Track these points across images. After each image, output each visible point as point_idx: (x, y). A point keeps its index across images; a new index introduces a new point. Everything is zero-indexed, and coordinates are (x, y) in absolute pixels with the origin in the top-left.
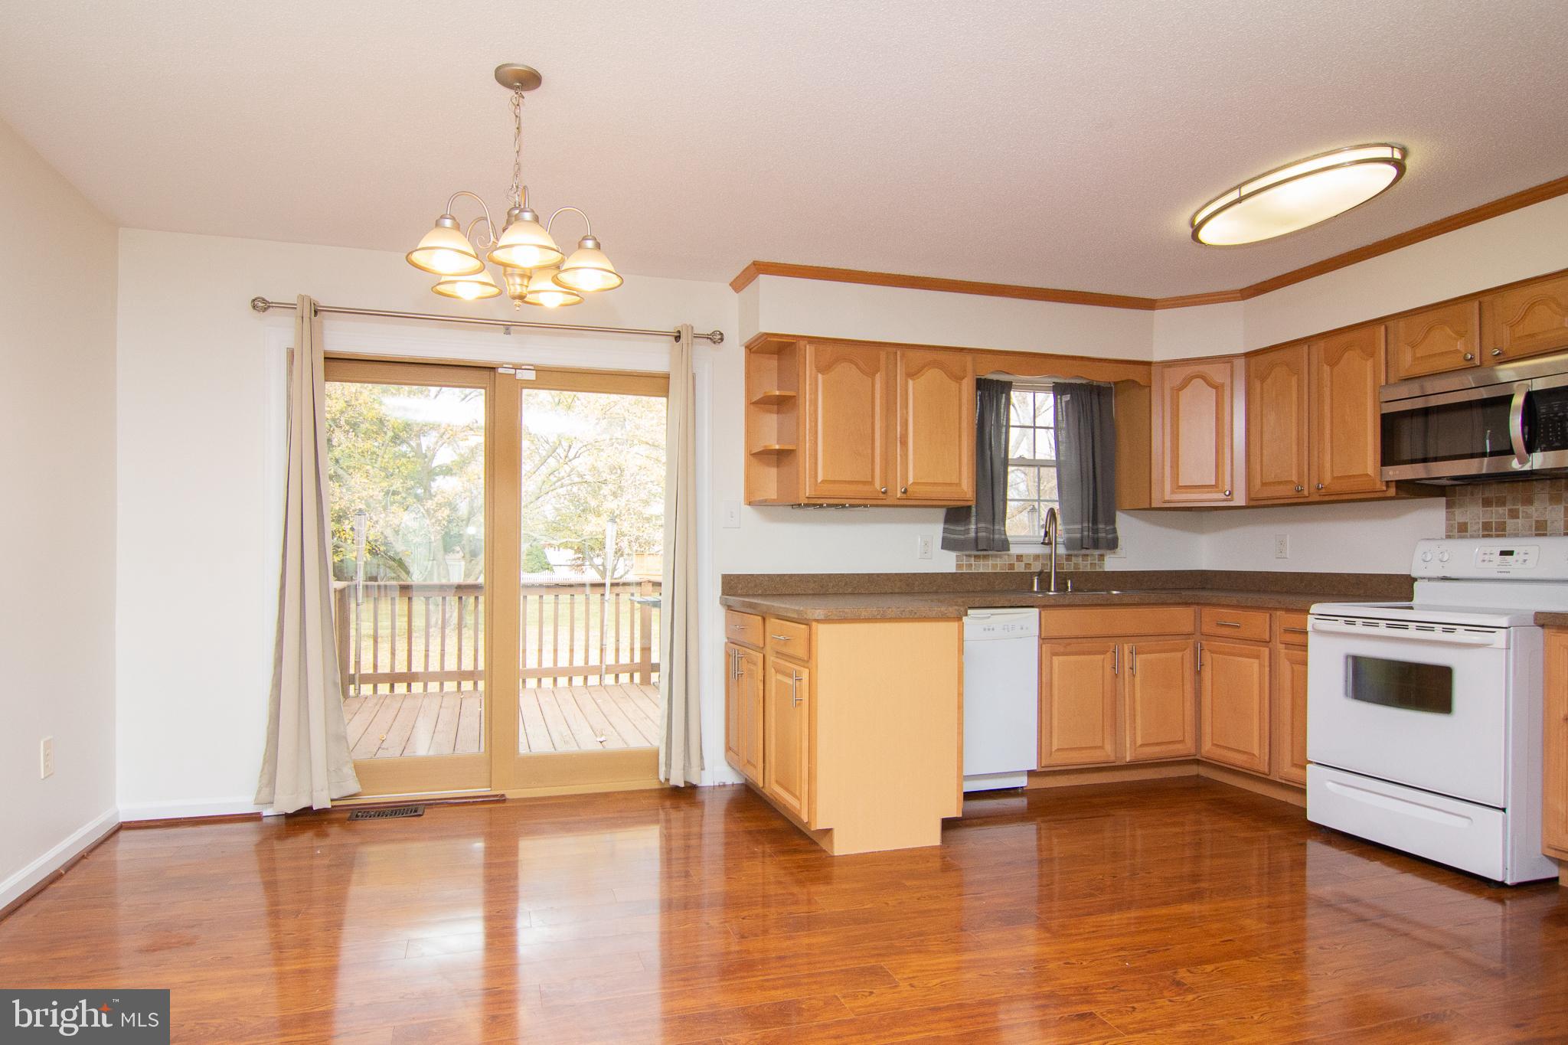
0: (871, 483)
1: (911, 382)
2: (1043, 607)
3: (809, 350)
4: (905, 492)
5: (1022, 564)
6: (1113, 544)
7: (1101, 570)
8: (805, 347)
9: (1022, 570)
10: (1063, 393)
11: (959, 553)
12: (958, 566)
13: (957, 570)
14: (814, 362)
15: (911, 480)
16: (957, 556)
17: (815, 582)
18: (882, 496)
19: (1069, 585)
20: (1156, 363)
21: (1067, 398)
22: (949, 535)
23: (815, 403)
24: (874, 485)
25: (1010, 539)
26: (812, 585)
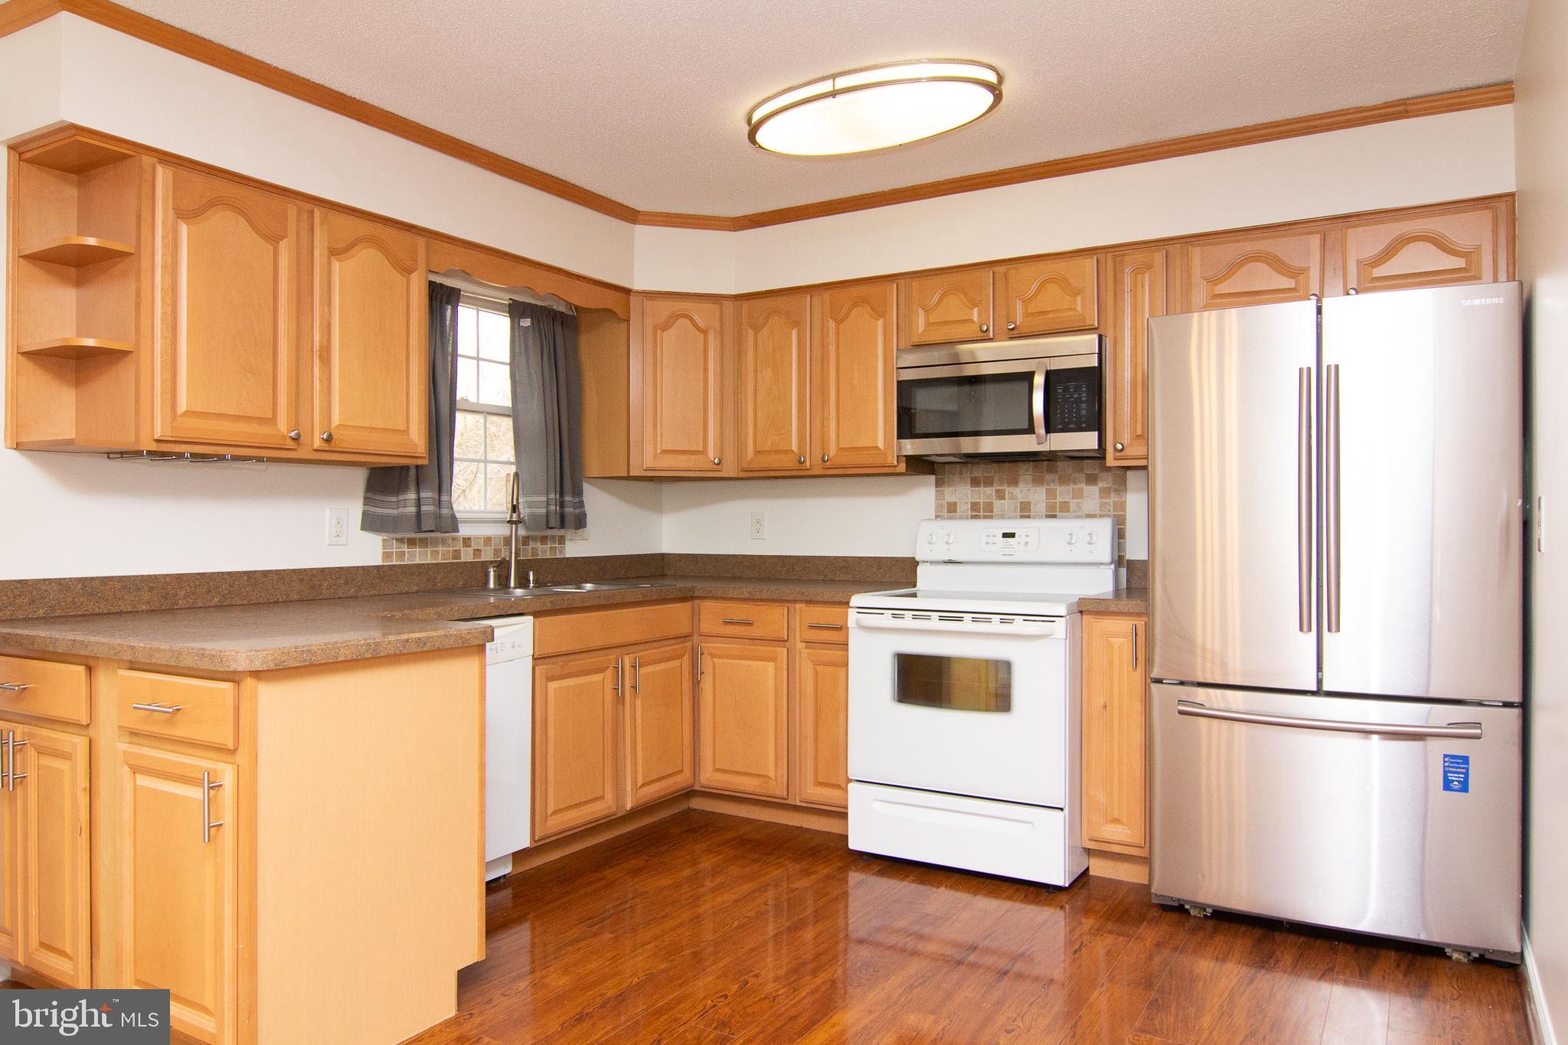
0: (273, 420)
1: (336, 265)
2: (536, 614)
3: (163, 176)
4: (329, 440)
5: (470, 550)
6: (580, 522)
7: (562, 556)
8: (154, 169)
9: (470, 559)
10: (523, 316)
11: (385, 536)
12: (387, 556)
13: (383, 562)
14: (171, 197)
15: (336, 420)
16: (384, 540)
17: (151, 589)
18: (291, 444)
19: (531, 578)
20: (638, 292)
21: (526, 322)
22: (373, 509)
23: (172, 270)
24: (276, 425)
25: (458, 515)
26: (146, 596)
